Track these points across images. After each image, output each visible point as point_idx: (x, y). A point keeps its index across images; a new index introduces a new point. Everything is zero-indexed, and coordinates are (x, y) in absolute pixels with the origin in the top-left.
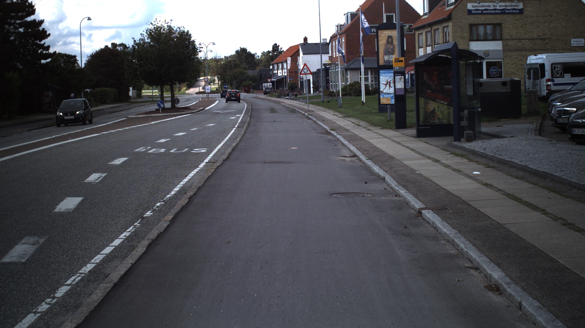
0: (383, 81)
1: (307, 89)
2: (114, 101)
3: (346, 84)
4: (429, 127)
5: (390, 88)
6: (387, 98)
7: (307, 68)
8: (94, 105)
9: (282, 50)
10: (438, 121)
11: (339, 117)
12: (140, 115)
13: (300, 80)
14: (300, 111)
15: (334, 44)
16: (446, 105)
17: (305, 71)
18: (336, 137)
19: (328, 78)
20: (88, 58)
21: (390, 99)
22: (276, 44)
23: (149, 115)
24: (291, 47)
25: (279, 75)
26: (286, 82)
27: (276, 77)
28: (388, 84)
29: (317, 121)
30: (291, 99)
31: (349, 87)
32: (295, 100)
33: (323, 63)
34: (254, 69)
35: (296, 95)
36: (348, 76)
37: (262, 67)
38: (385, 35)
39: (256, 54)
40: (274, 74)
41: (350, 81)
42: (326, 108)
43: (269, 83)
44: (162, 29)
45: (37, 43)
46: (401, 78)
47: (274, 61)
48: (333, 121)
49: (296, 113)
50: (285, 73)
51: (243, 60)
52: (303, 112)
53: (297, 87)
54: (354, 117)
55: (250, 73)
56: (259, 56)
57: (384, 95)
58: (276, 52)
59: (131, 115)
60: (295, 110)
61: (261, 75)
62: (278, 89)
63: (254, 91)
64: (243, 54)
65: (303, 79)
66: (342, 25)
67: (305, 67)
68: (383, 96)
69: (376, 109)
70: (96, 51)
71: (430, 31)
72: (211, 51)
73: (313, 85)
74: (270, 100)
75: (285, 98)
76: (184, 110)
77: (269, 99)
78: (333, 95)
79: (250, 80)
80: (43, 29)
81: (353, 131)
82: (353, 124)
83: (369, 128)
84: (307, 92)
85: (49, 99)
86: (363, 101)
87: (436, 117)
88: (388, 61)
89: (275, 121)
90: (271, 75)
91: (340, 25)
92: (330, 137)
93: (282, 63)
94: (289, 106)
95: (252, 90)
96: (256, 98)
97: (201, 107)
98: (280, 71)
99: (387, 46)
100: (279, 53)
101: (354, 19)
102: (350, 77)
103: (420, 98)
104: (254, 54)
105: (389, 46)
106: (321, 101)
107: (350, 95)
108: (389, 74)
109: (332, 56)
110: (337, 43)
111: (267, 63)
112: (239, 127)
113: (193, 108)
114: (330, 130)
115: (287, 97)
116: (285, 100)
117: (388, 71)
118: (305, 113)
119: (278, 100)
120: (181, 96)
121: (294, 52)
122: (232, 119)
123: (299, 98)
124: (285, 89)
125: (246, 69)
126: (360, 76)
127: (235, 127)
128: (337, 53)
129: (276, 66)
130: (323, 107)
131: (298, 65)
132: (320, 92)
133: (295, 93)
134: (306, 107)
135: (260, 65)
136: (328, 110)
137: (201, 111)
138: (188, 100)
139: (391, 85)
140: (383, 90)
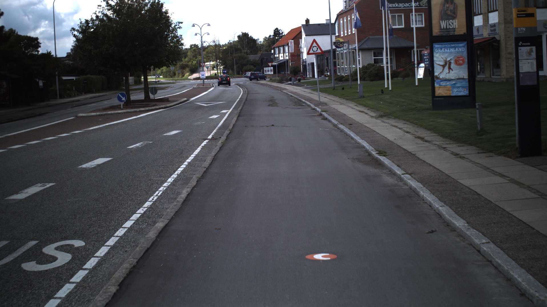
0: (440, 61)
1: (311, 73)
5: (451, 71)
6: (445, 86)
7: (316, 46)
9: (283, 35)
11: (373, 116)
12: (93, 113)
13: (302, 63)
14: (308, 103)
15: (341, 22)
17: (315, 49)
19: (335, 60)
21: (451, 89)
22: (277, 29)
23: (105, 113)
24: (292, 30)
25: (281, 58)
26: (287, 65)
27: (278, 61)
28: (448, 65)
29: (342, 127)
30: (294, 85)
32: (298, 86)
33: (333, 41)
34: (256, 54)
35: (299, 80)
36: (359, 58)
37: (263, 52)
39: (258, 40)
40: (275, 58)
41: (362, 64)
43: (270, 68)
46: (531, 51)
47: (275, 45)
49: (303, 107)
50: (286, 56)
51: (245, 46)
52: (312, 106)
53: (300, 71)
55: (252, 57)
56: (261, 42)
57: (441, 81)
58: (277, 37)
59: (82, 113)
60: (300, 101)
61: (261, 59)
62: (280, 73)
64: (245, 39)
65: (306, 62)
67: (314, 45)
68: (440, 84)
69: (428, 104)
72: (208, 34)
74: (270, 86)
75: (287, 83)
77: (270, 84)
78: (343, 79)
79: (251, 65)
84: (311, 76)
86: (388, 88)
88: (446, 28)
89: (273, 125)
90: (272, 59)
93: (283, 46)
94: (293, 95)
96: (256, 83)
97: (185, 98)
98: (281, 55)
99: (444, 5)
100: (280, 37)
102: (362, 58)
104: (257, 40)
107: (364, 80)
108: (448, 50)
109: (339, 36)
110: (345, 20)
111: (268, 47)
112: (215, 137)
113: (174, 99)
114: (377, 153)
115: (290, 82)
116: (288, 85)
117: (447, 45)
118: (315, 107)
119: (279, 86)
120: (180, 82)
121: (296, 34)
122: (213, 119)
123: (303, 83)
124: (287, 73)
125: (247, 54)
126: (373, 58)
127: (207, 139)
128: (346, 32)
129: (277, 50)
130: (337, 96)
131: (300, 47)
132: (325, 76)
133: (299, 78)
134: (315, 96)
135: (262, 50)
136: (347, 102)
137: (181, 103)
138: (184, 87)
139: (452, 66)
140: (439, 74)
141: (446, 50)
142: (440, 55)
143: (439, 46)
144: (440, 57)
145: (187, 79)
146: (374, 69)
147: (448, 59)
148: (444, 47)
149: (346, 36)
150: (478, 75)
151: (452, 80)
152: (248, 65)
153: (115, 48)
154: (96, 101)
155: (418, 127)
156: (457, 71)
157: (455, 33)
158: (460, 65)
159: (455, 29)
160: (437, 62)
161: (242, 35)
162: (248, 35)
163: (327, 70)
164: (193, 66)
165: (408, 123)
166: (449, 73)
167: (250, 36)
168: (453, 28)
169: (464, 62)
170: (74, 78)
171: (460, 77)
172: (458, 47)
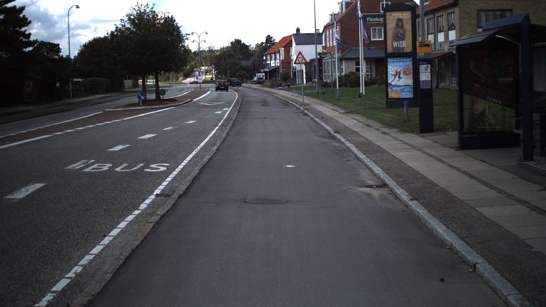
1: (300, 79)
2: (107, 91)
3: (341, 75)
4: (477, 135)
5: (400, 79)
6: (396, 91)
7: (302, 57)
8: (84, 95)
9: (275, 42)
10: (488, 127)
11: (341, 113)
12: (118, 108)
13: (292, 70)
14: (294, 104)
15: (328, 33)
16: (499, 104)
17: (300, 60)
18: (344, 144)
19: (321, 68)
20: (81, 48)
21: (400, 93)
22: (269, 36)
23: (128, 109)
24: (284, 38)
25: (272, 65)
26: (278, 72)
27: (269, 67)
29: (316, 119)
30: (284, 90)
31: (344, 77)
32: (288, 91)
33: (318, 52)
34: (249, 60)
35: (289, 86)
36: (343, 66)
37: (256, 58)
38: (395, 18)
39: (251, 46)
40: (267, 64)
41: (345, 72)
42: (322, 100)
43: (262, 74)
44: (146, 15)
45: (18, 30)
46: (428, 67)
47: (267, 52)
48: (335, 118)
49: (290, 107)
50: (277, 63)
51: (237, 52)
52: (297, 106)
53: (290, 77)
54: (359, 113)
55: (244, 63)
56: (253, 48)
57: (393, 87)
58: (269, 44)
59: (109, 109)
60: (288, 102)
61: (254, 66)
62: (271, 79)
63: (248, 80)
64: (238, 45)
65: (295, 69)
66: (336, 14)
67: (300, 56)
68: (392, 89)
69: (383, 104)
70: (90, 41)
71: (432, 18)
72: (205, 41)
73: (306, 75)
74: (262, 91)
75: (278, 88)
76: (168, 103)
77: (262, 89)
78: (327, 85)
79: (244, 70)
80: (24, 16)
81: (364, 135)
82: (361, 124)
83: (384, 131)
84: (300, 82)
85: (29, 89)
86: (362, 93)
87: (487, 122)
88: (398, 47)
89: (265, 118)
90: (264, 65)
91: (335, 14)
92: (336, 144)
93: (275, 53)
94: (282, 98)
95: (245, 80)
96: (249, 88)
97: (189, 99)
98: (273, 62)
99: (396, 30)
100: (272, 44)
101: (349, 8)
102: (345, 67)
103: (464, 95)
104: (249, 45)
105: (399, 30)
106: (315, 92)
107: (346, 86)
108: (399, 63)
109: (325, 46)
110: (331, 32)
111: (260, 54)
112: (223, 125)
113: (180, 100)
114: (334, 133)
115: (280, 88)
116: (278, 90)
117: (398, 60)
118: (299, 107)
119: (270, 91)
120: (176, 86)
121: (287, 43)
122: (218, 114)
123: (292, 88)
124: (278, 79)
125: (240, 60)
126: (355, 67)
127: (218, 126)
128: (331, 43)
129: (269, 57)
130: (318, 99)
131: (290, 55)
132: (313, 82)
133: (288, 84)
134: (300, 99)
135: (254, 56)
136: (325, 103)
137: (187, 103)
138: (181, 90)
139: (401, 76)
140: (391, 82)
141: (397, 63)
142: (392, 67)
143: (392, 60)
144: (392, 69)
145: (181, 83)
146: (354, 77)
147: (398, 71)
148: (396, 61)
149: (332, 46)
150: (440, 83)
151: (401, 86)
152: (241, 70)
153: (136, 56)
154: (108, 101)
155: (370, 119)
156: (405, 80)
157: (403, 51)
158: (407, 75)
159: (404, 48)
160: (390, 72)
161: (235, 41)
162: (241, 42)
163: (314, 78)
164: (187, 70)
165: (364, 117)
166: (399, 81)
167: (242, 42)
168: (402, 47)
169: (410, 73)
170: (81, 80)
171: (407, 84)
172: (406, 61)
